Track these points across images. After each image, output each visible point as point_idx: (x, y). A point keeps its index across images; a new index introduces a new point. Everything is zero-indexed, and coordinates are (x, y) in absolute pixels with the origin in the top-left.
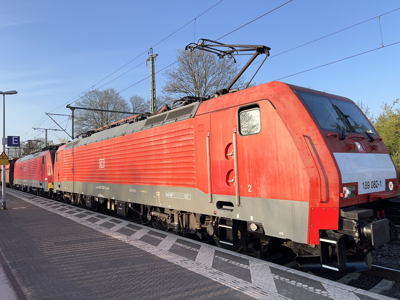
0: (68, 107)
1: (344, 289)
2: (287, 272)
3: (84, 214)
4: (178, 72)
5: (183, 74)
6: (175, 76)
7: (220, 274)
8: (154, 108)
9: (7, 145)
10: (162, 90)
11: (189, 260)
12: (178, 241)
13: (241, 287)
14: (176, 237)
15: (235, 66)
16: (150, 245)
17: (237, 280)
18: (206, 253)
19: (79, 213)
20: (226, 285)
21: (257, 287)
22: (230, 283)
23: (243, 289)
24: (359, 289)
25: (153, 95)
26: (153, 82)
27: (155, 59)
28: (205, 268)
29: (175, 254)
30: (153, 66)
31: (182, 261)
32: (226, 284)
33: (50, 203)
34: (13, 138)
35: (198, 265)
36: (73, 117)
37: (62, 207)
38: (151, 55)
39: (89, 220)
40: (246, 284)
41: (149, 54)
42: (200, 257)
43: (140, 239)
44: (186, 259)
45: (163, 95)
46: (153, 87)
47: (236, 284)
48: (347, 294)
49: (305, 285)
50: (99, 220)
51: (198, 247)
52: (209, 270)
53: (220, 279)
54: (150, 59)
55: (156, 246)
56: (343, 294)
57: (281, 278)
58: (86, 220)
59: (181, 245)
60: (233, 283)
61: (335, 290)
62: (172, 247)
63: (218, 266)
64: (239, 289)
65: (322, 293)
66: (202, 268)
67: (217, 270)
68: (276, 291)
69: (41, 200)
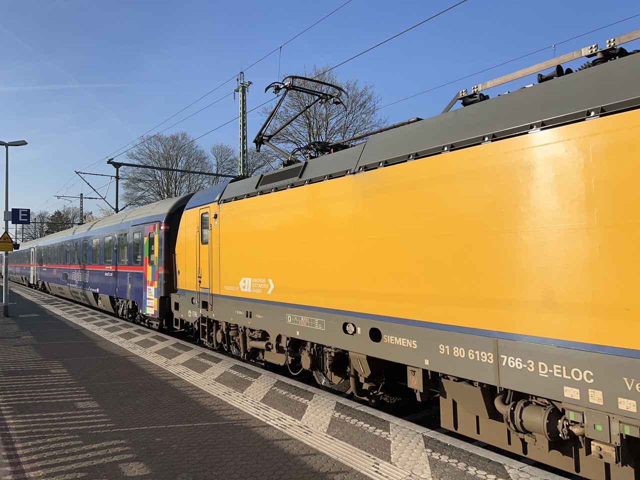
0: (109, 162)
1: (413, 431)
2: (356, 409)
3: (119, 327)
7: (267, 409)
8: (244, 166)
9: (11, 222)
11: (234, 392)
12: (235, 368)
14: (234, 361)
15: (372, 102)
16: (192, 372)
17: (283, 417)
18: (263, 384)
19: (112, 325)
20: (268, 422)
21: (305, 426)
22: (274, 420)
23: (285, 427)
24: (433, 431)
25: (243, 147)
26: (244, 125)
27: (247, 89)
28: (251, 402)
29: (220, 384)
30: (244, 101)
31: (226, 393)
32: (267, 420)
33: (75, 310)
34: (20, 211)
35: (243, 398)
36: (117, 178)
37: (90, 316)
38: (241, 83)
39: (121, 336)
40: (293, 422)
41: (238, 79)
42: (252, 389)
43: (182, 364)
44: (231, 390)
46: (243, 133)
47: (279, 421)
48: (412, 436)
49: (368, 424)
50: (137, 336)
51: (257, 375)
52: (254, 404)
53: (263, 415)
54: (240, 90)
55: (200, 373)
56: (406, 436)
57: (342, 416)
58: (119, 335)
59: (235, 373)
60: (278, 421)
61: (401, 431)
62: (221, 375)
63: (269, 400)
64: (280, 427)
65: (381, 434)
66: (246, 402)
67: (265, 404)
68: (325, 431)
69: (64, 305)
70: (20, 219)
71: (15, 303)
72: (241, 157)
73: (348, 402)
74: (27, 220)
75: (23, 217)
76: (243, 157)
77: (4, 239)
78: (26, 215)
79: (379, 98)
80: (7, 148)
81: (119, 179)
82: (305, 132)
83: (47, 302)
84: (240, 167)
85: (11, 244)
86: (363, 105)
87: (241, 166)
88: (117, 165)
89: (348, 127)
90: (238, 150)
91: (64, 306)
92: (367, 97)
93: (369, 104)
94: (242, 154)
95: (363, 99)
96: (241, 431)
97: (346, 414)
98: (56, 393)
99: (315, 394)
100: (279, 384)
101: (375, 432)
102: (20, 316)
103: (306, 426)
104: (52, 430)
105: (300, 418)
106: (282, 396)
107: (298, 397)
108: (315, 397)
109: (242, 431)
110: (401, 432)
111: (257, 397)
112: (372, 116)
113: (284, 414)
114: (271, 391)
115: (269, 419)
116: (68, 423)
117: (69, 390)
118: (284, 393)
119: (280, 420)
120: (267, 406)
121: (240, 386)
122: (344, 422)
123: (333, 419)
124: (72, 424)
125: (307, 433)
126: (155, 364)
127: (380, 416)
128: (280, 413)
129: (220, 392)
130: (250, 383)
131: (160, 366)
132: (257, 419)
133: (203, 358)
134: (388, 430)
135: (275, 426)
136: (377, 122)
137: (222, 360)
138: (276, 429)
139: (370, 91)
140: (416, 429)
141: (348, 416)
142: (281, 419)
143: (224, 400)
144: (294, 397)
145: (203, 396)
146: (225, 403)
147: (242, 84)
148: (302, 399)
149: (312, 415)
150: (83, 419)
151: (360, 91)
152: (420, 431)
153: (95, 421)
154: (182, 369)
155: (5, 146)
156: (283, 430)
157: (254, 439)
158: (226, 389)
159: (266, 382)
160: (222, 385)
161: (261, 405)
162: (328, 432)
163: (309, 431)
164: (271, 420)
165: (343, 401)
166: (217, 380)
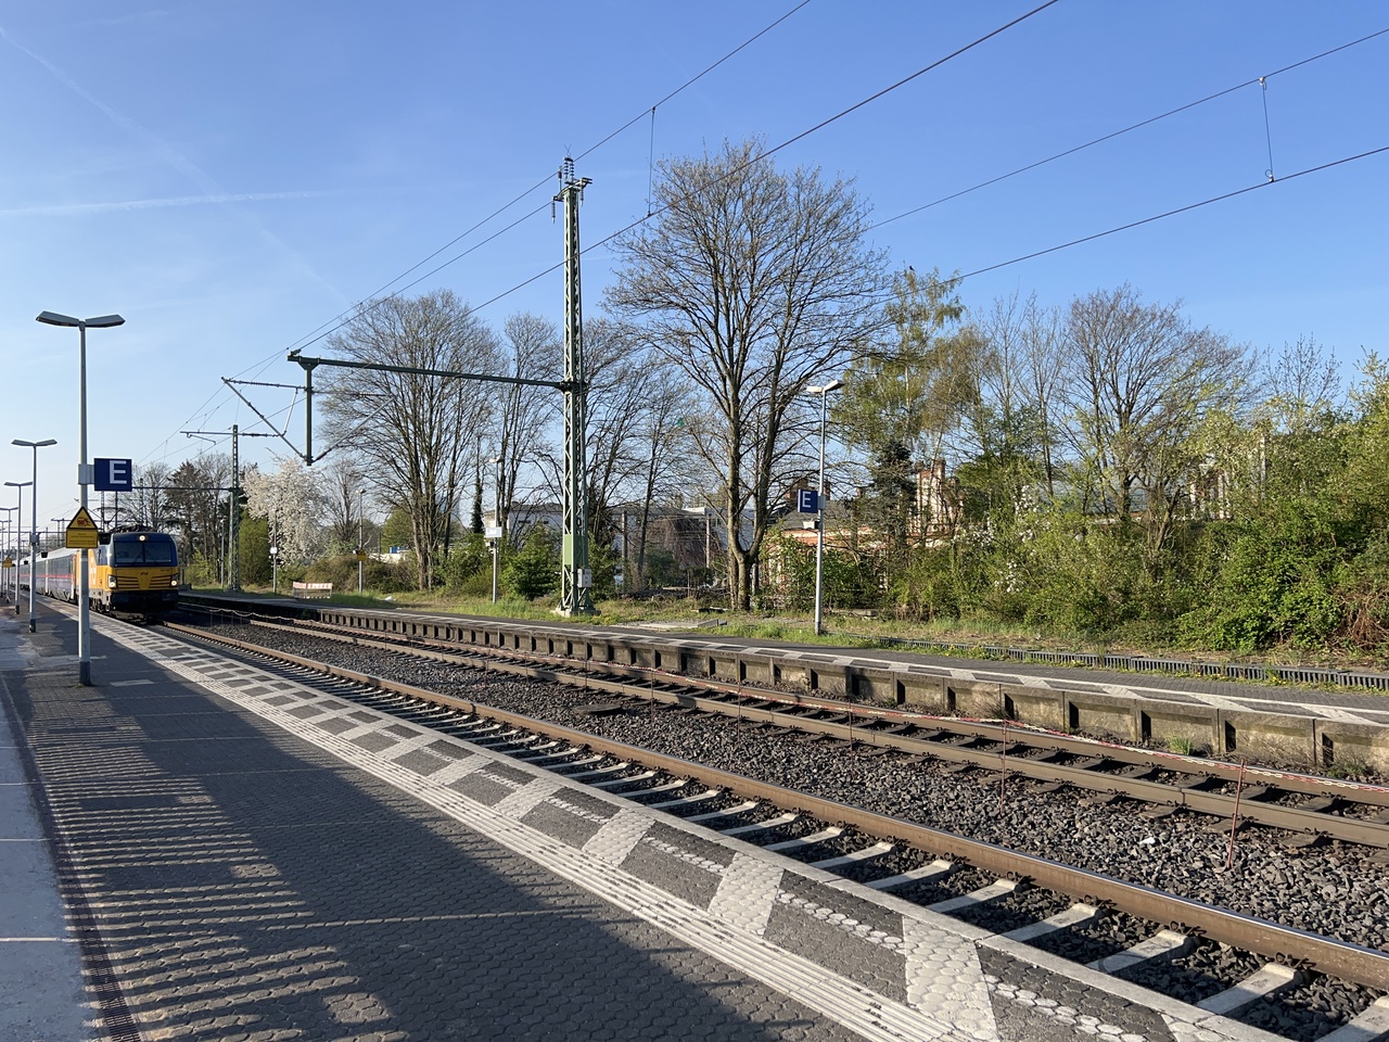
0: (292, 358)
1: (954, 935)
2: (827, 887)
3: (318, 706)
4: (657, 237)
5: (676, 244)
6: (645, 252)
7: (634, 884)
8: (575, 362)
9: (93, 486)
10: (603, 298)
11: (563, 847)
12: (564, 794)
13: (670, 919)
14: (560, 780)
15: (851, 216)
16: (472, 803)
17: (669, 902)
18: (625, 829)
19: (302, 702)
20: (636, 912)
21: (716, 921)
22: (648, 907)
23: (673, 924)
24: (999, 936)
25: (574, 320)
26: (575, 272)
27: (579, 193)
28: (601, 868)
30: (574, 220)
31: (544, 848)
32: (635, 908)
33: (226, 670)
34: (112, 464)
35: (582, 859)
36: (309, 390)
37: (257, 684)
38: (567, 183)
39: (322, 725)
40: (690, 912)
41: (560, 174)
42: (600, 839)
43: (450, 786)
44: (557, 842)
45: (607, 316)
46: (574, 290)
47: (661, 911)
48: (953, 947)
49: (854, 918)
50: (355, 726)
51: (610, 811)
52: (606, 874)
53: (626, 896)
54: (566, 196)
55: (489, 805)
56: (939, 947)
57: (796, 901)
58: (318, 725)
59: (564, 806)
60: (657, 909)
61: (928, 935)
62: (535, 809)
63: (638, 864)
64: (663, 922)
65: (884, 942)
66: (589, 868)
67: (630, 873)
68: (761, 932)
69: (203, 660)
70: (112, 481)
71: (104, 657)
72: (570, 341)
73: (808, 871)
74: (125, 482)
75: (117, 477)
76: (574, 341)
77: (79, 522)
78: (124, 472)
79: (868, 206)
80: (83, 331)
81: (313, 392)
82: (705, 283)
83: (168, 654)
84: (568, 363)
85: (94, 533)
86: (832, 223)
87: (570, 360)
88: (309, 364)
89: (799, 272)
90: (562, 326)
91: (203, 664)
92: (840, 204)
93: (845, 219)
94: (570, 334)
95: (832, 209)
96: (578, 930)
97: (804, 898)
98: (190, 846)
99: (735, 851)
100: (658, 830)
101: (869, 935)
102: (113, 684)
103: (719, 923)
104: (184, 923)
105: (705, 904)
106: (664, 856)
107: (700, 859)
108: (738, 859)
109: (581, 930)
110: (927, 938)
111: (611, 858)
112: (853, 245)
113: (672, 897)
114: (641, 846)
115: (638, 906)
116: (218, 908)
117: (215, 840)
118: (670, 850)
119: (662, 907)
120: (634, 878)
121: (577, 832)
122: (801, 914)
123: (778, 908)
124: (224, 911)
125: (721, 938)
126: (393, 786)
127: (881, 901)
128: (662, 892)
129: (532, 846)
130: (596, 827)
131: (405, 789)
132: (613, 905)
133: (495, 772)
134: (897, 932)
135: (652, 921)
136: (863, 257)
137: (536, 777)
138: (653, 927)
139: (847, 192)
140: (962, 932)
141: (810, 901)
142: (665, 906)
143: (542, 863)
144: (691, 859)
145: (498, 854)
146: (543, 871)
147: (570, 184)
148: (708, 863)
149: (730, 898)
150: (247, 902)
151: (826, 191)
152: (969, 934)
153: (273, 905)
154: (452, 796)
155: (78, 328)
156: (669, 928)
157: (607, 947)
158: (546, 839)
159: (631, 826)
160: (537, 832)
161: (620, 874)
162: (767, 935)
163: (726, 933)
164: (643, 908)
165: (798, 868)
166: (527, 820)
